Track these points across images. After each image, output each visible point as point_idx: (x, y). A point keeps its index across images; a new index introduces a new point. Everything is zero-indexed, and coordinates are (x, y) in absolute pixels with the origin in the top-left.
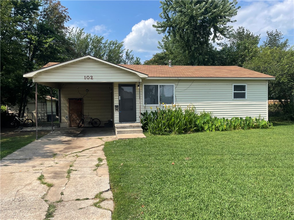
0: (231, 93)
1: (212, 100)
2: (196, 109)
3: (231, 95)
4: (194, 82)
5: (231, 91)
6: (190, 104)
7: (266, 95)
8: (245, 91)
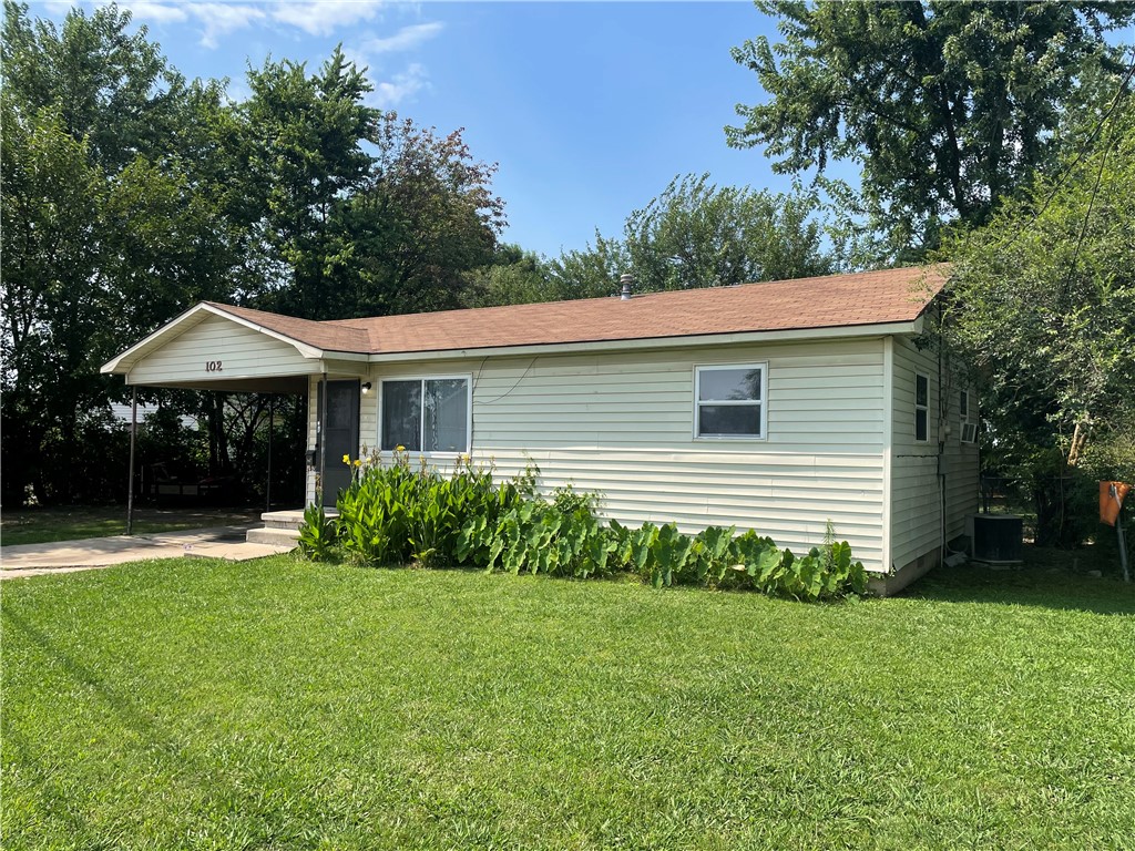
1: (602, 437)
2: (543, 474)
3: (688, 417)
4: (538, 362)
5: (688, 397)
6: (521, 455)
7: (879, 416)
8: (759, 398)
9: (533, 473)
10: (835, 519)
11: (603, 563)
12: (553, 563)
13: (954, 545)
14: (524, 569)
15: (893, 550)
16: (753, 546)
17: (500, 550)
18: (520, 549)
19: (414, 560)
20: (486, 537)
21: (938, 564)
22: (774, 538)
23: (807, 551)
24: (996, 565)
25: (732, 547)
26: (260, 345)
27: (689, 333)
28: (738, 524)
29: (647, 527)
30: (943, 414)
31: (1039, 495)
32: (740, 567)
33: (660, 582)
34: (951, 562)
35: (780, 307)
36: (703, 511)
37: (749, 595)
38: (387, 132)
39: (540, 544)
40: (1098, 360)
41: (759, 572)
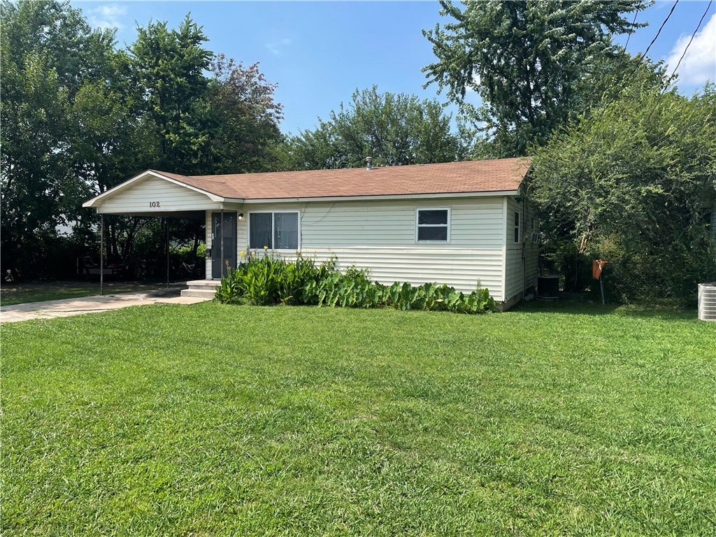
0: (413, 228)
1: (370, 242)
2: (339, 260)
3: (413, 232)
4: (336, 205)
5: (413, 223)
6: (328, 251)
7: (501, 232)
8: (446, 223)
9: (334, 260)
10: (481, 278)
11: (376, 300)
12: (353, 301)
13: (529, 290)
14: (338, 304)
15: (506, 291)
16: (446, 291)
17: (324, 296)
18: (335, 295)
19: (281, 302)
20: (316, 290)
21: (522, 300)
22: (455, 287)
23: (470, 293)
24: (547, 299)
25: (436, 292)
26: (184, 194)
27: (414, 193)
28: (438, 282)
29: (396, 284)
30: (525, 229)
31: (565, 268)
32: (440, 300)
33: (404, 308)
34: (527, 298)
35: (453, 179)
36: (420, 276)
37: (444, 312)
38: (219, 66)
39: (345, 293)
40: (592, 210)
41: (449, 302)
